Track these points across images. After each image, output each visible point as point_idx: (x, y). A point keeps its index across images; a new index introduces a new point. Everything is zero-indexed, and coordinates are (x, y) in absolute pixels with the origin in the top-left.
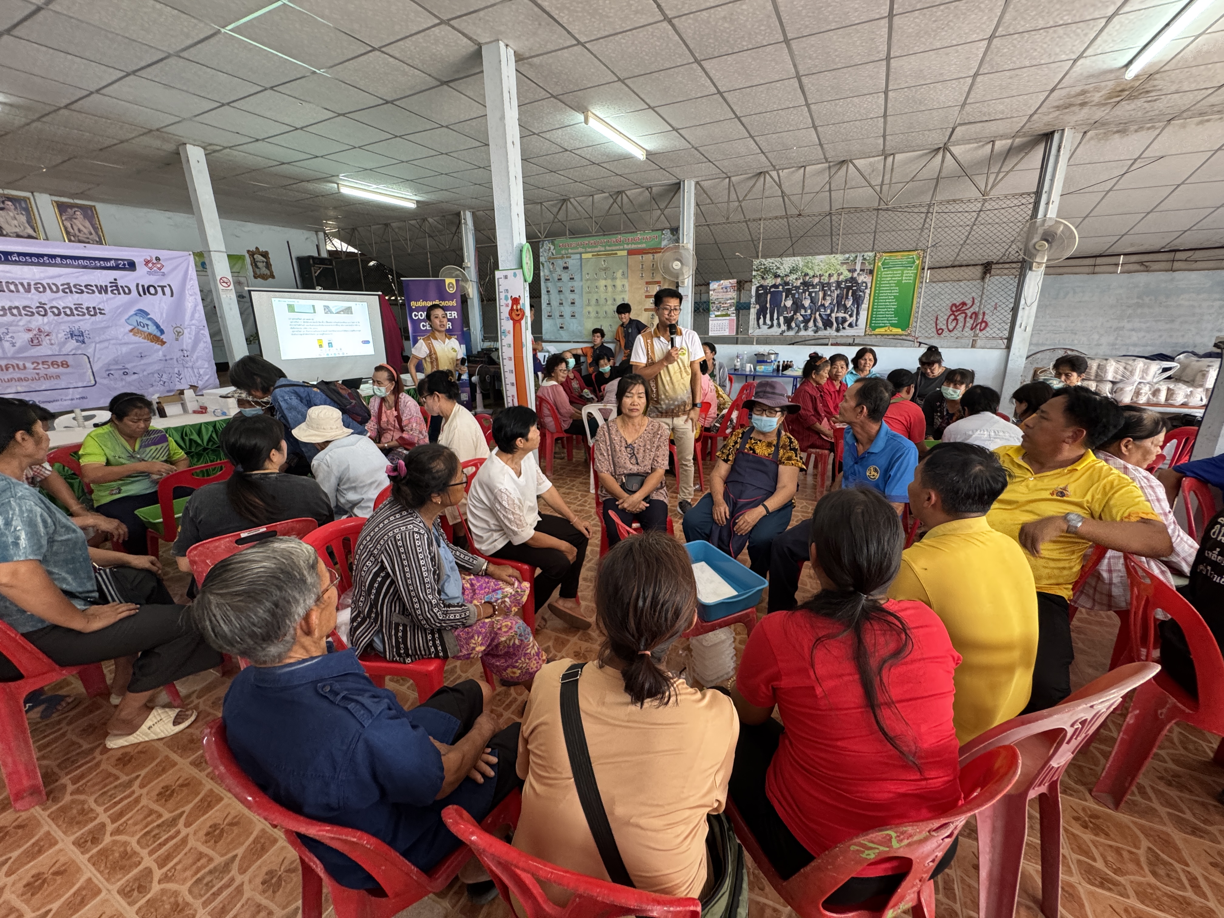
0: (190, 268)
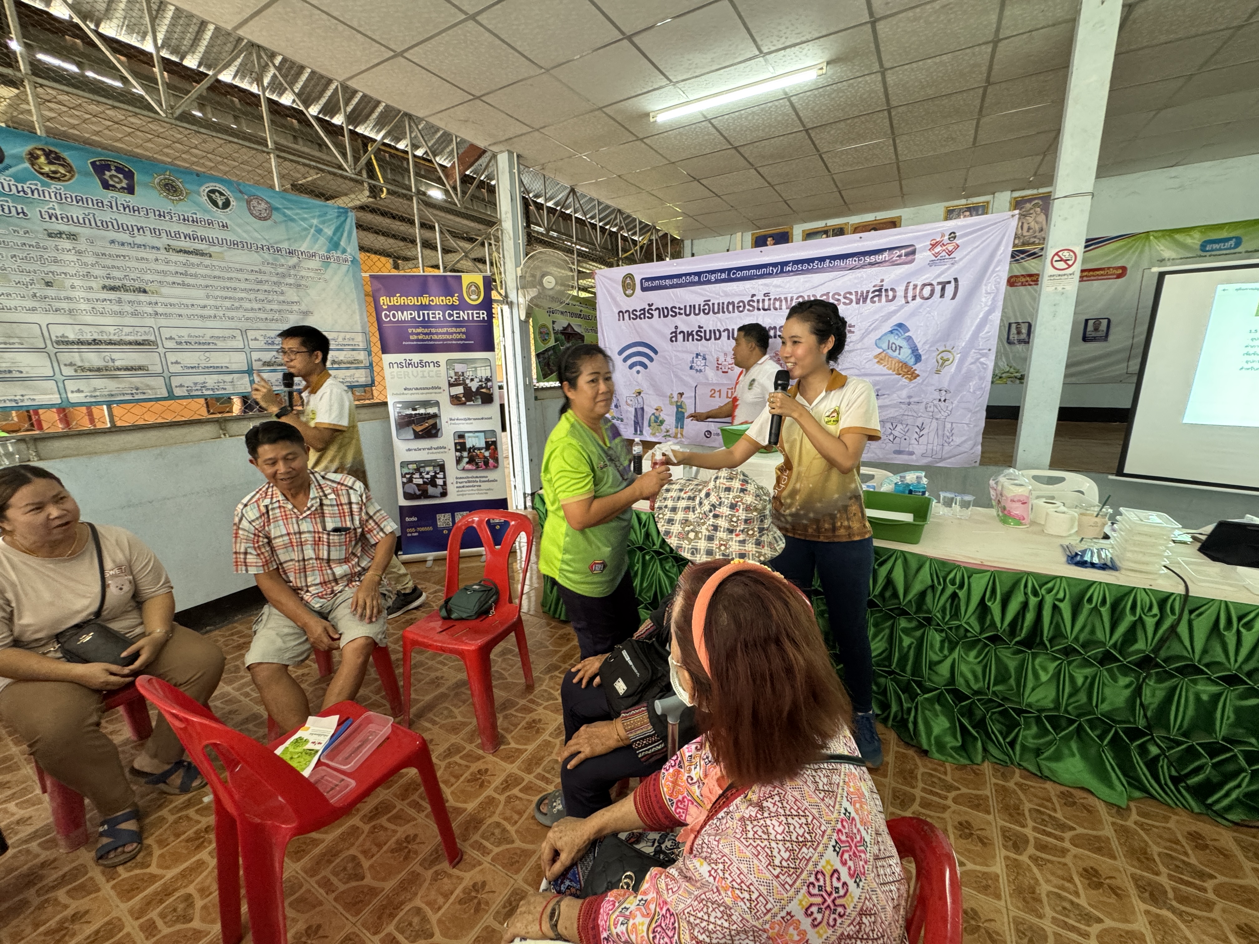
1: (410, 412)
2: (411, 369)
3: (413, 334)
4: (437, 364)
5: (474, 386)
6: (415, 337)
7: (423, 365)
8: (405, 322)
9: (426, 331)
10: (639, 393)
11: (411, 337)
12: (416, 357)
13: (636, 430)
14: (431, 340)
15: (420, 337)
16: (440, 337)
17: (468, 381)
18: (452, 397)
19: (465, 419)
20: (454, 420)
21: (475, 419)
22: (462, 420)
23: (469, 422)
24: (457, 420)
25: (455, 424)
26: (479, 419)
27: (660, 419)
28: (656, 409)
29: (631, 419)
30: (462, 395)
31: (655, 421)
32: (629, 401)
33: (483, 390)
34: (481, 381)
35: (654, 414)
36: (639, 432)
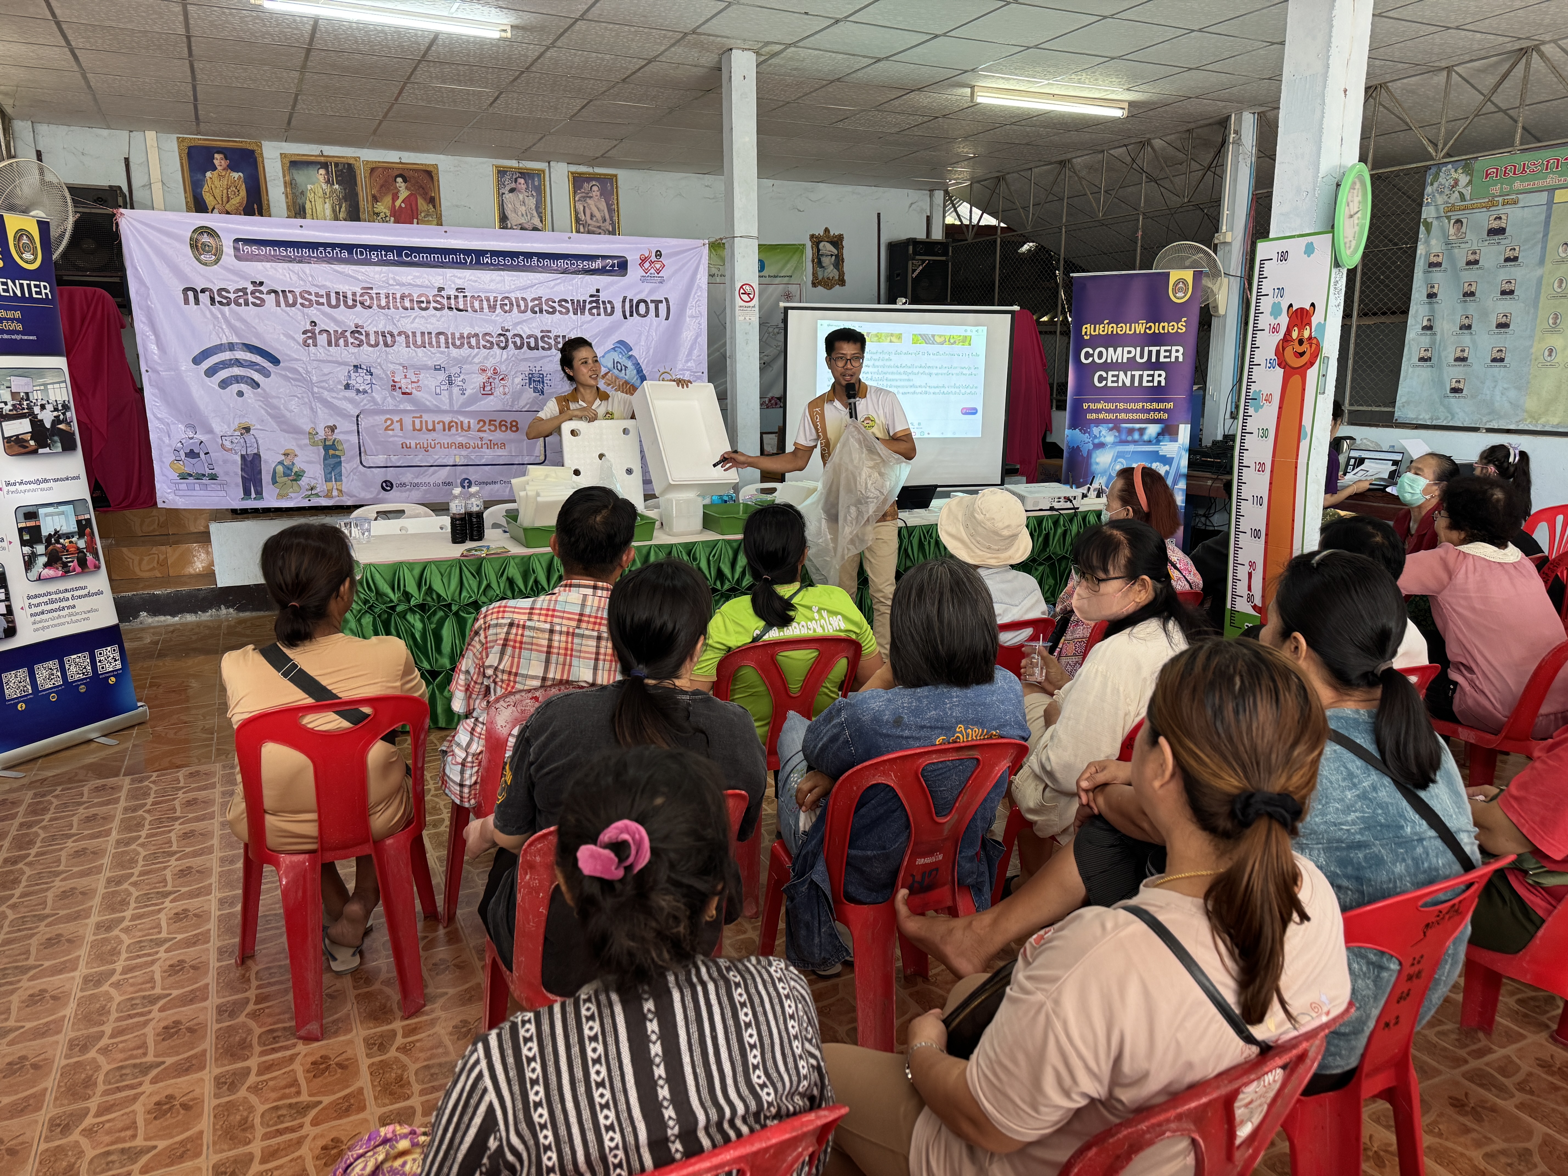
0: (701, 267)
5: (47, 417)
10: (247, 429)
13: (247, 493)
17: (37, 410)
18: (8, 440)
19: (38, 482)
20: (15, 484)
21: (56, 480)
22: (30, 483)
23: (43, 485)
24: (21, 483)
25: (17, 492)
26: (62, 480)
27: (295, 469)
28: (286, 455)
29: (236, 474)
30: (28, 437)
31: (285, 475)
32: (228, 444)
33: (62, 426)
34: (56, 410)
35: (281, 463)
36: (253, 495)
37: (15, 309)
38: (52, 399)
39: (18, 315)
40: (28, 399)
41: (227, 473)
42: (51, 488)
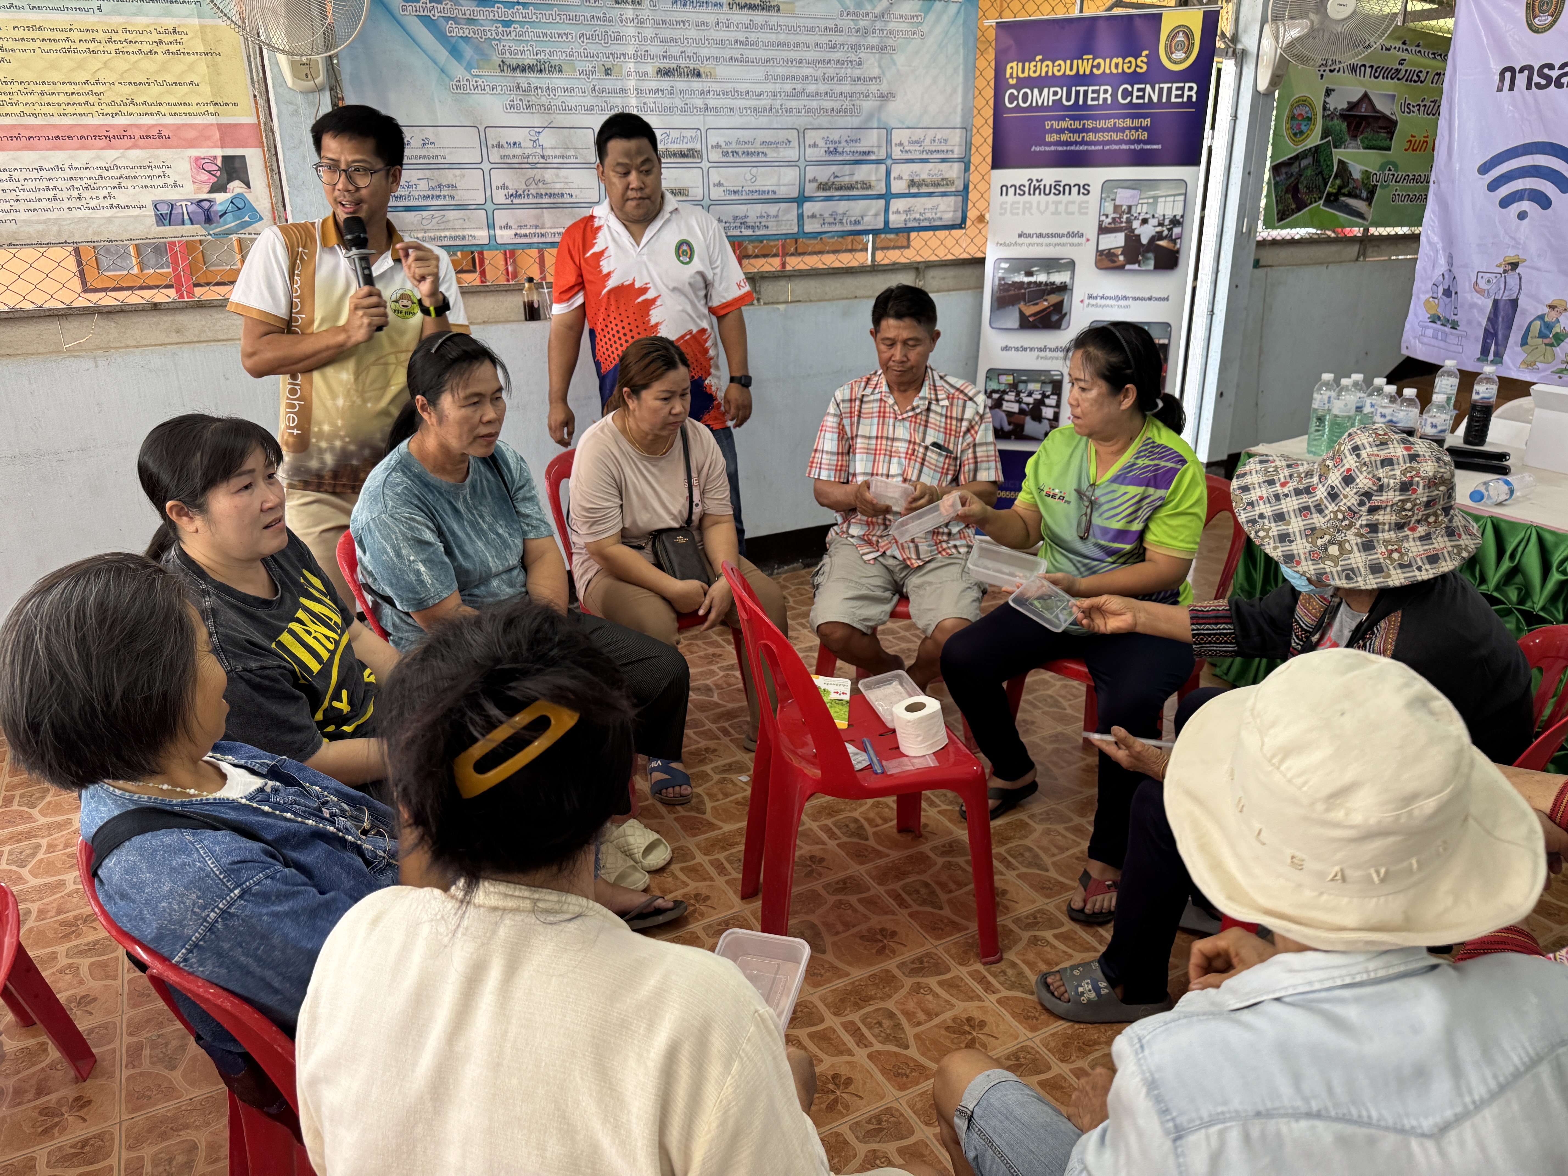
1: (1022, 278)
2: (1037, 198)
3: (1052, 131)
4: (1084, 190)
5: (1146, 233)
6: (1055, 137)
7: (1059, 189)
8: (1043, 108)
9: (1077, 125)
10: (1514, 266)
11: (1048, 138)
12: (1049, 175)
13: (1485, 351)
14: (1083, 142)
15: (1064, 137)
16: (1100, 137)
17: (1136, 224)
18: (1100, 253)
19: (1117, 298)
20: (1096, 298)
21: (1135, 299)
22: (1111, 298)
23: (1122, 303)
24: (1102, 298)
25: (1096, 306)
26: (1143, 299)
27: (1557, 329)
28: (1552, 307)
29: (1480, 324)
30: (1119, 251)
31: (1542, 335)
32: (1482, 284)
33: (1161, 243)
34: (1161, 224)
35: (1541, 317)
36: (1491, 357)
37: (1144, 116)
38: (1160, 212)
39: (1147, 122)
40: (1129, 212)
41: (1469, 322)
42: (1127, 307)
